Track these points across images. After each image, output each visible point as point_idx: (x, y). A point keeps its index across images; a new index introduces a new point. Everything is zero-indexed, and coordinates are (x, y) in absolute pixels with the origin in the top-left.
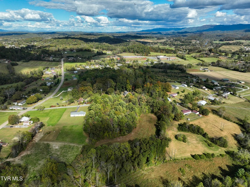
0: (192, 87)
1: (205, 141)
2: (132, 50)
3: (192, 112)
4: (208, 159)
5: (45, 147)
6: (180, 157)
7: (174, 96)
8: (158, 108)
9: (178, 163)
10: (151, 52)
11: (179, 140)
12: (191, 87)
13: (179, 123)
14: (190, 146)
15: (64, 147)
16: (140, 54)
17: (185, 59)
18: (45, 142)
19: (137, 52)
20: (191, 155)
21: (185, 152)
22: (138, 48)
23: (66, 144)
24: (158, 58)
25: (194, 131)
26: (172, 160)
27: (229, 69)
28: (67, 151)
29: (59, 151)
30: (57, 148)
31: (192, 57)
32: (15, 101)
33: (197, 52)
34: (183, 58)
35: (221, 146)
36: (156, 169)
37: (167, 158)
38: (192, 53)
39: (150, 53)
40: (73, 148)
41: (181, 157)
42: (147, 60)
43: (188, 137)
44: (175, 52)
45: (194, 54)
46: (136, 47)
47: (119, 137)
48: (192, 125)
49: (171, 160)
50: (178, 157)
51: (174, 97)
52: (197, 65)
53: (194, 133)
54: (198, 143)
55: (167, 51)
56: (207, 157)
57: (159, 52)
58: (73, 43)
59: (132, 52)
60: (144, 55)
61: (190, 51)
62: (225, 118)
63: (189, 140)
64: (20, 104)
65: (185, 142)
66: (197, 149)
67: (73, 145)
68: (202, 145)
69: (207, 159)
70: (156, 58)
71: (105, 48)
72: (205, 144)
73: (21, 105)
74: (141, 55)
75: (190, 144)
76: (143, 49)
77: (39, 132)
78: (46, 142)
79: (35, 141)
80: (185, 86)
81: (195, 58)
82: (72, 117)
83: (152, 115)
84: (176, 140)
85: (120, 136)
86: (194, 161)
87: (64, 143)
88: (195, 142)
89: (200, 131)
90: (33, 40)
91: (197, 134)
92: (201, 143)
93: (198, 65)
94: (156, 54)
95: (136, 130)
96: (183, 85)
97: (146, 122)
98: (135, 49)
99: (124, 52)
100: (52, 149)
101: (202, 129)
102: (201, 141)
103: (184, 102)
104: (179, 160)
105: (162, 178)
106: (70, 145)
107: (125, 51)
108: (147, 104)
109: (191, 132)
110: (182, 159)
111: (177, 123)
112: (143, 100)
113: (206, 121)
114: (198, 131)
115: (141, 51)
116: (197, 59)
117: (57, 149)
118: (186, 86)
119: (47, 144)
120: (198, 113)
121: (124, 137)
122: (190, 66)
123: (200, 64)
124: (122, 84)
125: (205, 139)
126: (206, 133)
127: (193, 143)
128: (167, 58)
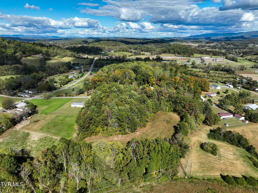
0: (239, 88)
1: (249, 158)
2: (173, 51)
3: (234, 116)
4: (251, 186)
5: (23, 136)
6: (201, 175)
7: (211, 96)
8: (183, 105)
9: (196, 184)
10: (194, 54)
11: (205, 150)
12: (238, 89)
13: (212, 128)
14: (223, 161)
15: (44, 140)
16: (181, 55)
17: (236, 61)
18: (26, 131)
19: (178, 53)
20: (221, 175)
21: (212, 169)
22: (180, 48)
23: (49, 136)
24: (201, 59)
25: (232, 141)
26: (186, 177)
29: (35, 143)
30: (36, 139)
31: (246, 59)
33: (254, 55)
34: (233, 60)
36: (158, 188)
37: (180, 174)
38: (246, 56)
39: (193, 55)
40: (54, 142)
41: (204, 175)
42: (187, 60)
43: (222, 148)
44: (224, 54)
45: (249, 57)
46: (178, 48)
47: (117, 135)
48: (230, 132)
49: (184, 178)
50: (198, 174)
51: (211, 97)
52: (252, 67)
53: (232, 144)
54: (237, 159)
55: (215, 53)
56: (248, 183)
57: (205, 54)
58: (112, 44)
59: (172, 53)
60: (186, 56)
61: (245, 53)
63: (221, 153)
64: (30, 92)
65: (215, 155)
66: (233, 168)
67: (56, 138)
68: (242, 162)
69: (249, 186)
70: (200, 59)
71: (144, 49)
72: (248, 162)
73: (32, 93)
74: (183, 56)
75: (222, 158)
76: (185, 50)
77: (26, 119)
78: (27, 131)
79: (16, 128)
80: (230, 87)
81: (250, 60)
82: (72, 107)
83: (174, 114)
84: (201, 150)
85: (119, 134)
86: (225, 186)
87: (46, 135)
88: (232, 157)
89: (242, 142)
91: (237, 146)
92: (241, 159)
93: (254, 68)
94: (200, 55)
95: (145, 130)
96: (227, 86)
97: (162, 121)
98: (176, 50)
99: (163, 53)
100: (29, 140)
101: (246, 140)
102: (243, 157)
103: (224, 103)
104: (198, 179)
106: (52, 138)
107: (165, 52)
108: (168, 100)
109: (227, 142)
110: (203, 179)
111: (208, 128)
112: (163, 94)
113: (255, 130)
114: (239, 142)
115: (183, 52)
116: (253, 62)
117: (35, 141)
118: (232, 86)
119: (28, 133)
120: (243, 118)
121: (125, 136)
122: (242, 69)
123: (256, 66)
124: (143, 76)
125: (250, 156)
126: (251, 146)
127: (229, 158)
128: (213, 60)
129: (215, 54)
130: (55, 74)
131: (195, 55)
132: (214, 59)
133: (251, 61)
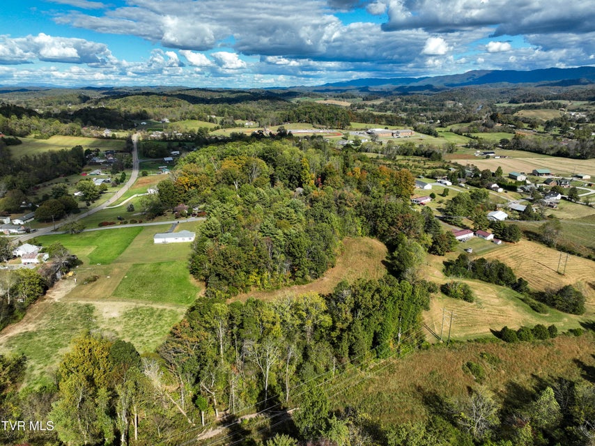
0: (463, 185)
1: (523, 300)
2: (307, 117)
3: (475, 234)
4: (540, 341)
5: (80, 314)
6: (463, 335)
7: (423, 202)
8: (390, 220)
9: (461, 349)
10: (351, 123)
11: (452, 296)
12: (462, 187)
13: (446, 259)
14: (486, 310)
15: (133, 314)
16: (324, 126)
17: (436, 135)
18: (79, 302)
19: (320, 122)
20: (492, 331)
21: (474, 324)
22: (320, 111)
23: (141, 305)
24: (369, 133)
25: (488, 277)
26: (441, 342)
27: (545, 154)
28: (144, 323)
29: (119, 323)
30: (115, 314)
31: (451, 131)
32: (5, 216)
33: (463, 122)
34: (429, 133)
35: (566, 311)
36: (401, 367)
37: (429, 339)
38: (449, 125)
39: (349, 125)
40: (160, 315)
41: (466, 335)
42: (343, 136)
43: (477, 289)
44: (408, 123)
45: (456, 127)
46: (316, 110)
47: (289, 286)
48: (483, 260)
49: (439, 344)
50: (456, 335)
51: (422, 204)
52: (466, 147)
53: (489, 281)
54: (506, 304)
55: (390, 119)
56: (536, 335)
57: (371, 123)
58: (163, 103)
59: (306, 122)
60: (335, 127)
61: (445, 121)
62: (561, 249)
63: (479, 297)
64: (17, 222)
65: (471, 302)
66: (504, 318)
67: (161, 307)
68: (515, 307)
69: (537, 341)
70: (366, 133)
71: (239, 113)
72: (523, 306)
73: (22, 223)
74: (329, 127)
75: (484, 305)
76: (332, 115)
77: (64, 278)
78: (82, 302)
79: (51, 299)
80: (446, 184)
81: (458, 133)
82: (158, 244)
83: (373, 240)
84: (445, 296)
85: (292, 284)
86: (503, 346)
87: (134, 304)
88: (497, 301)
89: (506, 274)
90: (63, 100)
91: (497, 283)
92: (511, 303)
93: (469, 148)
94: (363, 126)
95: (336, 272)
96: (441, 182)
97: (359, 255)
98: (313, 114)
99: (285, 121)
100: (98, 319)
101: (510, 271)
102: (512, 299)
103: (452, 211)
104: (461, 342)
105: (419, 389)
106: (152, 309)
107: (289, 120)
108: (359, 213)
109: (480, 279)
110: (468, 341)
111: (439, 260)
112: (348, 202)
113: (515, 254)
114: (500, 276)
115: (329, 120)
116: (465, 135)
117: (114, 318)
118: (449, 183)
119: (87, 306)
120: (491, 237)
121: (305, 286)
122: (451, 149)
123: (474, 145)
125: (522, 297)
126: (520, 280)
127: (492, 303)
128: (393, 133)
129: (391, 122)
130: (54, 178)
131: (354, 125)
132: (394, 131)
133: (461, 135)
